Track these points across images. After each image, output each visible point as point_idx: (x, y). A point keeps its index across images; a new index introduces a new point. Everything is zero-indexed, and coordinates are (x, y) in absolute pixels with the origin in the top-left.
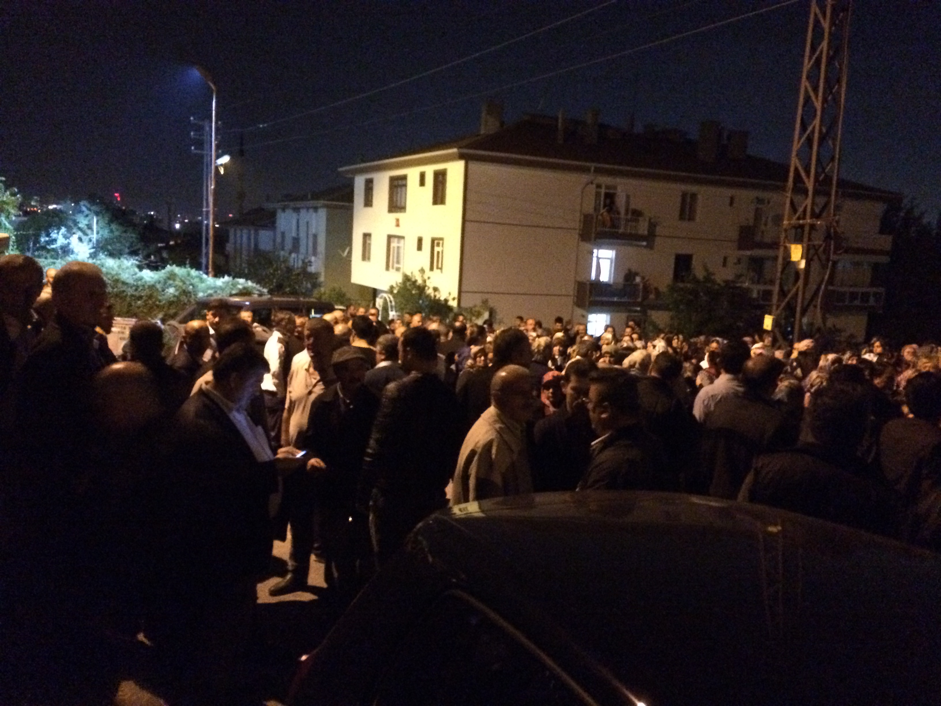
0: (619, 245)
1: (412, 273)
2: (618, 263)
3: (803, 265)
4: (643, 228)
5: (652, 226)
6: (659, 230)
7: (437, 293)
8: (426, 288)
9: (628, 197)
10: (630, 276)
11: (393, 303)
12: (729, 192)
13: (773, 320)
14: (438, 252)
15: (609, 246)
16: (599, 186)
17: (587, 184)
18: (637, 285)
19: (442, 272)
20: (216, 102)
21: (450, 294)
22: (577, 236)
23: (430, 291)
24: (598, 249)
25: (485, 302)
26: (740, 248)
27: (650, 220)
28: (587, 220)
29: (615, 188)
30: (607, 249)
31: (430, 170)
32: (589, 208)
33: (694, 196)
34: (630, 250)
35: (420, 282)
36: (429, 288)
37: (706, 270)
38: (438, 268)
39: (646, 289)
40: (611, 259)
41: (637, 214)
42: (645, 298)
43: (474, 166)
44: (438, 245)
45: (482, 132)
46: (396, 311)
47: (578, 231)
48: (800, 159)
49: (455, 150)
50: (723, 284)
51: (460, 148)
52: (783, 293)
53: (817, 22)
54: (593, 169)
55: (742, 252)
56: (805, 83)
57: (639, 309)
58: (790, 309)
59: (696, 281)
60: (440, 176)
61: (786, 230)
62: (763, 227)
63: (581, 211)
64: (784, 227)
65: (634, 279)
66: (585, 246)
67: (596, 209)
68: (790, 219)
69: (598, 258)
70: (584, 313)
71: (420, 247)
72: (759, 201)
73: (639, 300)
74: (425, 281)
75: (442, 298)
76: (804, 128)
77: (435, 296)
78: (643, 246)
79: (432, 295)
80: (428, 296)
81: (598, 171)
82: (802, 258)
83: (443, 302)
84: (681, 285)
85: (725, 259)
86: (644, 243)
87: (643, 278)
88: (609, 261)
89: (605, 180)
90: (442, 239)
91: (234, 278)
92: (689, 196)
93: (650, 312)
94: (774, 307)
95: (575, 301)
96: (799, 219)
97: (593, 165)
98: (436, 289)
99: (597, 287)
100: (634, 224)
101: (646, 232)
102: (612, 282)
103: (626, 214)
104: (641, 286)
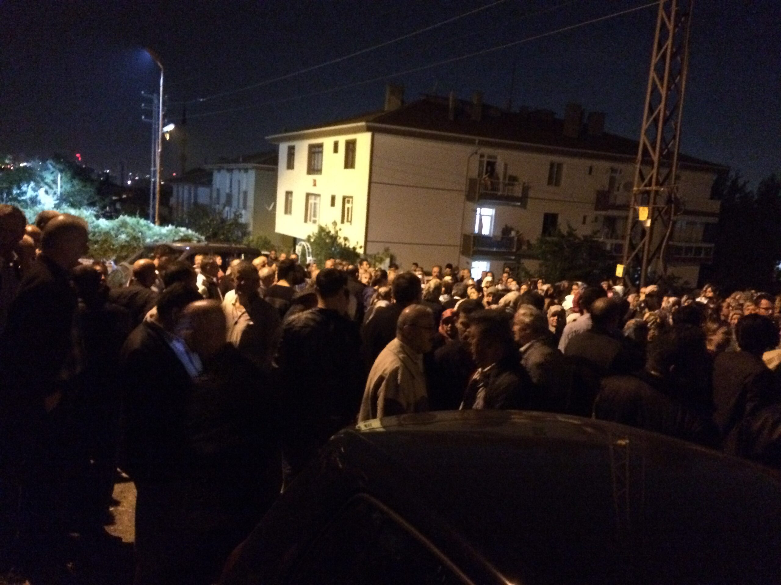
0: (499, 204)
1: (326, 225)
2: (497, 219)
3: (648, 224)
4: (518, 191)
5: (526, 189)
6: (531, 194)
7: (347, 242)
8: (338, 238)
9: (506, 165)
10: (506, 231)
11: (310, 250)
12: (588, 163)
13: (624, 269)
14: (348, 209)
15: (490, 206)
16: (482, 156)
17: (472, 155)
18: (513, 238)
19: (351, 224)
20: (164, 79)
21: (357, 243)
22: (464, 197)
23: (341, 241)
24: (481, 208)
25: (387, 250)
26: (596, 209)
27: (524, 183)
28: (472, 183)
29: (495, 158)
30: (489, 208)
31: (342, 140)
32: (474, 174)
33: (560, 165)
34: (507, 209)
35: (333, 232)
36: (340, 238)
37: (569, 227)
38: (348, 221)
39: (520, 242)
40: (492, 216)
41: (513, 179)
42: (519, 248)
43: (380, 137)
44: (348, 202)
45: (386, 108)
46: (313, 257)
47: (464, 193)
48: (648, 138)
49: (363, 124)
50: (582, 238)
51: (367, 121)
52: (632, 247)
53: (663, 25)
54: (477, 141)
55: (598, 212)
56: (652, 74)
57: (513, 258)
58: (638, 260)
59: (560, 235)
60: (351, 146)
61: (635, 195)
62: (616, 193)
63: (467, 176)
64: (634, 192)
65: (511, 233)
66: (470, 204)
67: (480, 175)
68: (638, 187)
69: (481, 216)
70: (468, 260)
71: (333, 204)
72: (613, 170)
73: (514, 250)
74: (337, 232)
75: (351, 247)
76: (651, 111)
77: (345, 245)
78: (518, 206)
79: (343, 244)
80: (339, 245)
81: (482, 144)
82: (648, 218)
83: (352, 250)
84: (548, 239)
85: (585, 218)
86: (519, 204)
87: (517, 232)
88: (489, 218)
89: (487, 151)
90: (352, 197)
91: (176, 227)
92: (556, 166)
93: (523, 261)
94: (625, 258)
95: (461, 250)
96: (646, 186)
97: (477, 139)
98: (346, 239)
99: (480, 239)
100: (511, 187)
101: (520, 195)
102: (491, 235)
103: (505, 178)
104: (516, 239)
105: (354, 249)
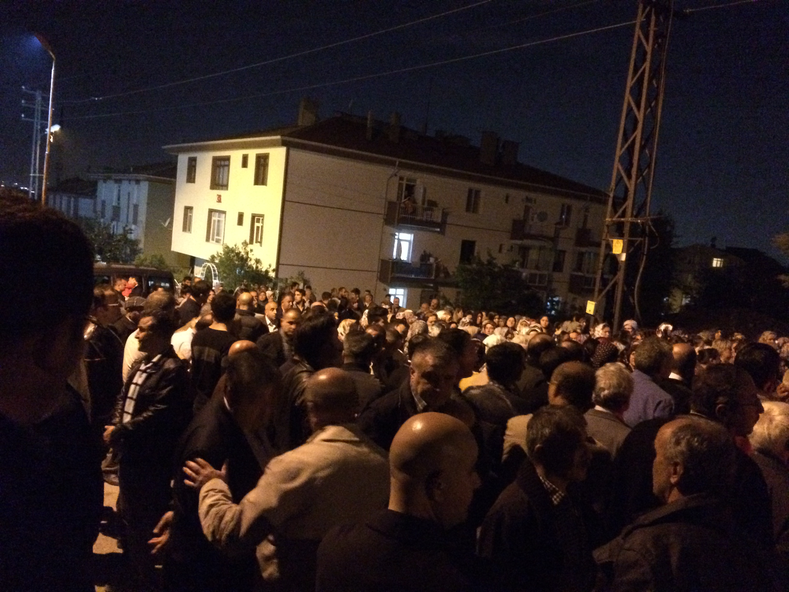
0: (418, 229)
1: (235, 246)
2: (415, 245)
3: (623, 257)
4: (437, 217)
5: (445, 215)
6: (450, 220)
7: (258, 265)
8: (249, 259)
9: (425, 189)
10: (425, 257)
11: (217, 273)
12: (505, 191)
13: (596, 306)
14: (258, 228)
15: (408, 231)
16: (401, 179)
17: (393, 176)
18: (431, 265)
19: (261, 246)
21: (270, 266)
22: (382, 220)
23: (252, 263)
24: (399, 232)
25: (301, 274)
26: (512, 238)
27: (444, 209)
28: (391, 205)
29: (415, 181)
30: (407, 233)
31: (252, 154)
32: (393, 197)
33: (478, 192)
34: (425, 235)
35: (243, 253)
36: (251, 260)
37: (490, 255)
39: (438, 269)
40: (409, 242)
41: (432, 204)
42: (437, 276)
43: (296, 153)
44: (258, 221)
45: (300, 124)
46: (219, 280)
47: (383, 216)
48: (622, 165)
49: (279, 137)
50: (502, 267)
51: (282, 136)
54: (397, 163)
55: (514, 242)
56: (628, 97)
57: (432, 285)
59: (480, 263)
60: (262, 160)
61: (608, 226)
62: (531, 223)
63: (386, 199)
64: (607, 223)
65: (429, 260)
66: (388, 229)
67: (399, 198)
68: (611, 217)
69: (399, 240)
70: (385, 286)
71: (240, 222)
72: (528, 199)
73: (433, 277)
74: (247, 253)
75: (264, 270)
76: (625, 138)
77: (257, 267)
78: (436, 232)
79: (254, 266)
80: (251, 267)
81: (402, 166)
82: (623, 252)
83: (264, 273)
84: (469, 267)
85: (501, 246)
86: (438, 230)
87: (436, 259)
88: (407, 243)
89: (407, 174)
90: (262, 216)
92: (474, 192)
93: (441, 289)
94: (596, 294)
95: (379, 276)
96: (619, 217)
97: (398, 161)
98: (258, 261)
99: (398, 264)
100: (429, 212)
101: (439, 220)
102: (410, 262)
103: (423, 204)
104: (434, 266)
105: (267, 272)
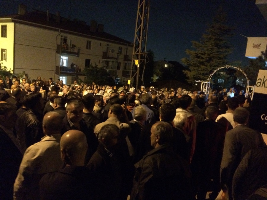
0: (69, 55)
2: (69, 61)
3: (139, 66)
4: (76, 51)
5: (79, 50)
6: (81, 52)
8: (1, 67)
9: (71, 41)
10: (72, 65)
12: (101, 42)
13: (131, 82)
14: (4, 54)
16: (62, 36)
17: (58, 35)
18: (75, 68)
19: (6, 61)
21: (11, 69)
22: (55, 52)
23: (3, 68)
24: (62, 56)
25: (24, 72)
26: (103, 58)
27: (78, 48)
28: (58, 46)
29: (67, 37)
30: (65, 56)
32: (59, 43)
34: (72, 57)
37: (96, 64)
39: (77, 69)
41: (74, 46)
43: (18, 25)
44: (4, 51)
45: (19, 13)
48: (137, 35)
49: (10, 19)
50: (100, 68)
51: (12, 18)
56: (138, 12)
57: (75, 75)
59: (92, 67)
60: (4, 28)
62: (109, 53)
63: (56, 44)
64: (133, 54)
65: (74, 66)
66: (58, 55)
67: (61, 43)
69: (62, 59)
70: (58, 76)
72: (108, 45)
73: (76, 72)
77: (5, 70)
78: (76, 56)
80: (2, 70)
81: (61, 31)
82: (138, 64)
84: (88, 68)
85: (99, 61)
87: (77, 66)
88: (66, 60)
89: (64, 34)
90: (6, 50)
92: (89, 42)
93: (79, 76)
94: (131, 78)
95: (55, 72)
97: (60, 29)
98: (5, 67)
99: (62, 68)
100: (73, 49)
101: (77, 52)
102: (67, 67)
103: (71, 46)
105: (9, 71)
